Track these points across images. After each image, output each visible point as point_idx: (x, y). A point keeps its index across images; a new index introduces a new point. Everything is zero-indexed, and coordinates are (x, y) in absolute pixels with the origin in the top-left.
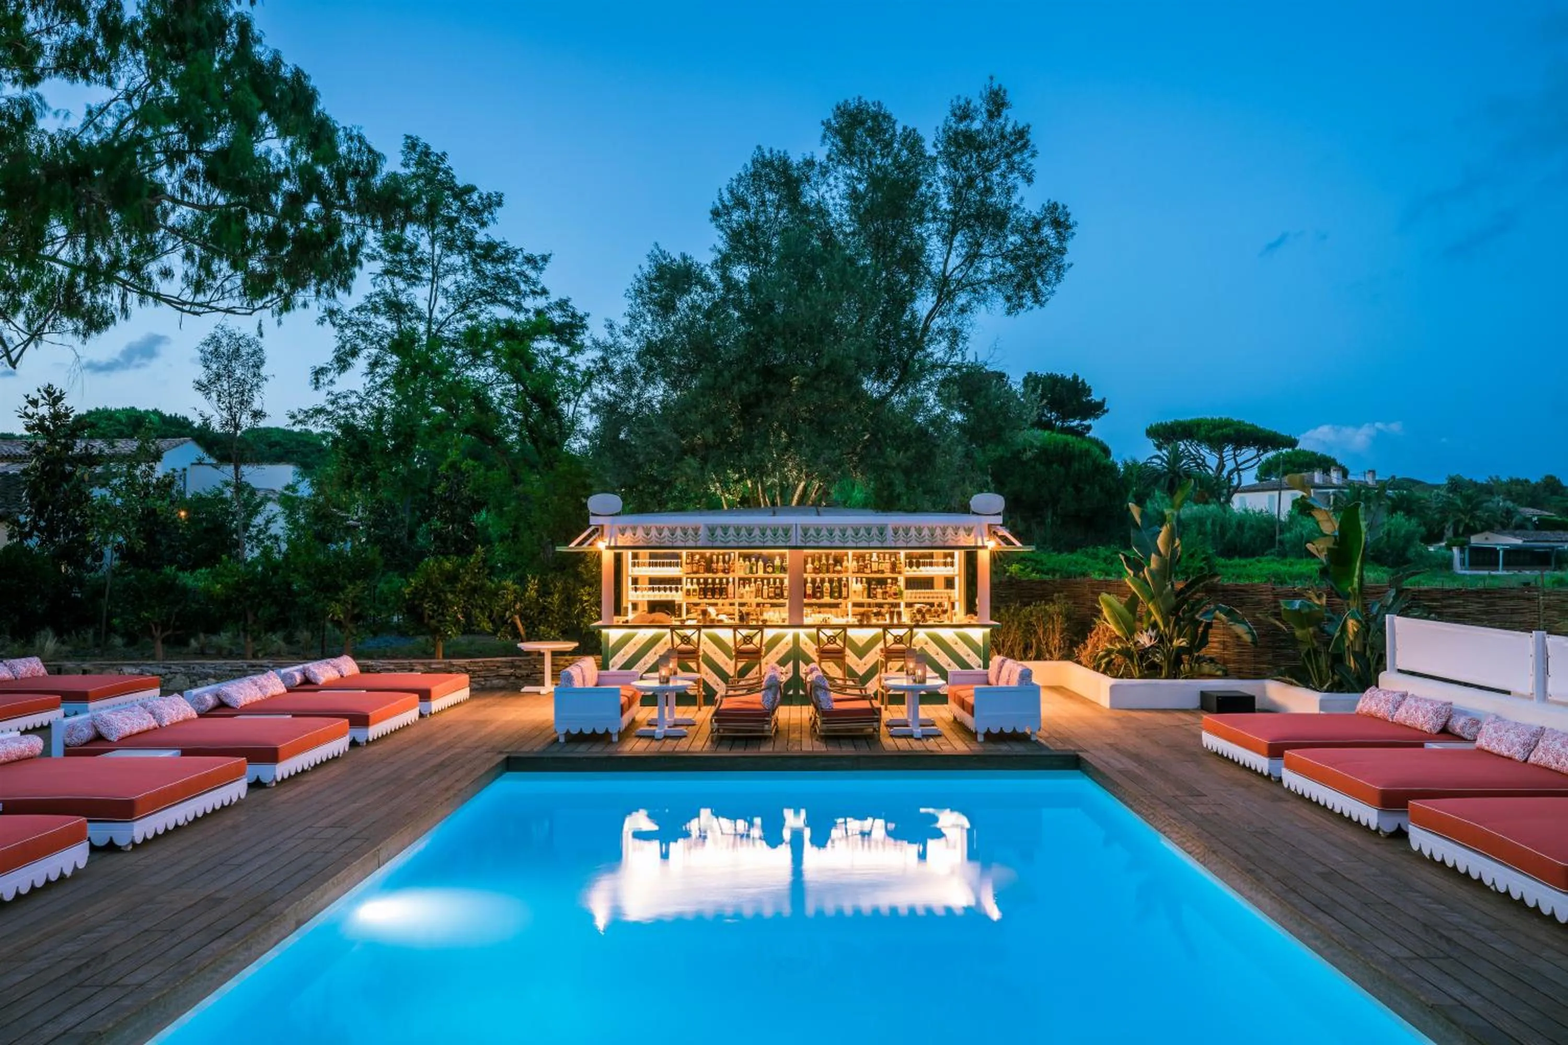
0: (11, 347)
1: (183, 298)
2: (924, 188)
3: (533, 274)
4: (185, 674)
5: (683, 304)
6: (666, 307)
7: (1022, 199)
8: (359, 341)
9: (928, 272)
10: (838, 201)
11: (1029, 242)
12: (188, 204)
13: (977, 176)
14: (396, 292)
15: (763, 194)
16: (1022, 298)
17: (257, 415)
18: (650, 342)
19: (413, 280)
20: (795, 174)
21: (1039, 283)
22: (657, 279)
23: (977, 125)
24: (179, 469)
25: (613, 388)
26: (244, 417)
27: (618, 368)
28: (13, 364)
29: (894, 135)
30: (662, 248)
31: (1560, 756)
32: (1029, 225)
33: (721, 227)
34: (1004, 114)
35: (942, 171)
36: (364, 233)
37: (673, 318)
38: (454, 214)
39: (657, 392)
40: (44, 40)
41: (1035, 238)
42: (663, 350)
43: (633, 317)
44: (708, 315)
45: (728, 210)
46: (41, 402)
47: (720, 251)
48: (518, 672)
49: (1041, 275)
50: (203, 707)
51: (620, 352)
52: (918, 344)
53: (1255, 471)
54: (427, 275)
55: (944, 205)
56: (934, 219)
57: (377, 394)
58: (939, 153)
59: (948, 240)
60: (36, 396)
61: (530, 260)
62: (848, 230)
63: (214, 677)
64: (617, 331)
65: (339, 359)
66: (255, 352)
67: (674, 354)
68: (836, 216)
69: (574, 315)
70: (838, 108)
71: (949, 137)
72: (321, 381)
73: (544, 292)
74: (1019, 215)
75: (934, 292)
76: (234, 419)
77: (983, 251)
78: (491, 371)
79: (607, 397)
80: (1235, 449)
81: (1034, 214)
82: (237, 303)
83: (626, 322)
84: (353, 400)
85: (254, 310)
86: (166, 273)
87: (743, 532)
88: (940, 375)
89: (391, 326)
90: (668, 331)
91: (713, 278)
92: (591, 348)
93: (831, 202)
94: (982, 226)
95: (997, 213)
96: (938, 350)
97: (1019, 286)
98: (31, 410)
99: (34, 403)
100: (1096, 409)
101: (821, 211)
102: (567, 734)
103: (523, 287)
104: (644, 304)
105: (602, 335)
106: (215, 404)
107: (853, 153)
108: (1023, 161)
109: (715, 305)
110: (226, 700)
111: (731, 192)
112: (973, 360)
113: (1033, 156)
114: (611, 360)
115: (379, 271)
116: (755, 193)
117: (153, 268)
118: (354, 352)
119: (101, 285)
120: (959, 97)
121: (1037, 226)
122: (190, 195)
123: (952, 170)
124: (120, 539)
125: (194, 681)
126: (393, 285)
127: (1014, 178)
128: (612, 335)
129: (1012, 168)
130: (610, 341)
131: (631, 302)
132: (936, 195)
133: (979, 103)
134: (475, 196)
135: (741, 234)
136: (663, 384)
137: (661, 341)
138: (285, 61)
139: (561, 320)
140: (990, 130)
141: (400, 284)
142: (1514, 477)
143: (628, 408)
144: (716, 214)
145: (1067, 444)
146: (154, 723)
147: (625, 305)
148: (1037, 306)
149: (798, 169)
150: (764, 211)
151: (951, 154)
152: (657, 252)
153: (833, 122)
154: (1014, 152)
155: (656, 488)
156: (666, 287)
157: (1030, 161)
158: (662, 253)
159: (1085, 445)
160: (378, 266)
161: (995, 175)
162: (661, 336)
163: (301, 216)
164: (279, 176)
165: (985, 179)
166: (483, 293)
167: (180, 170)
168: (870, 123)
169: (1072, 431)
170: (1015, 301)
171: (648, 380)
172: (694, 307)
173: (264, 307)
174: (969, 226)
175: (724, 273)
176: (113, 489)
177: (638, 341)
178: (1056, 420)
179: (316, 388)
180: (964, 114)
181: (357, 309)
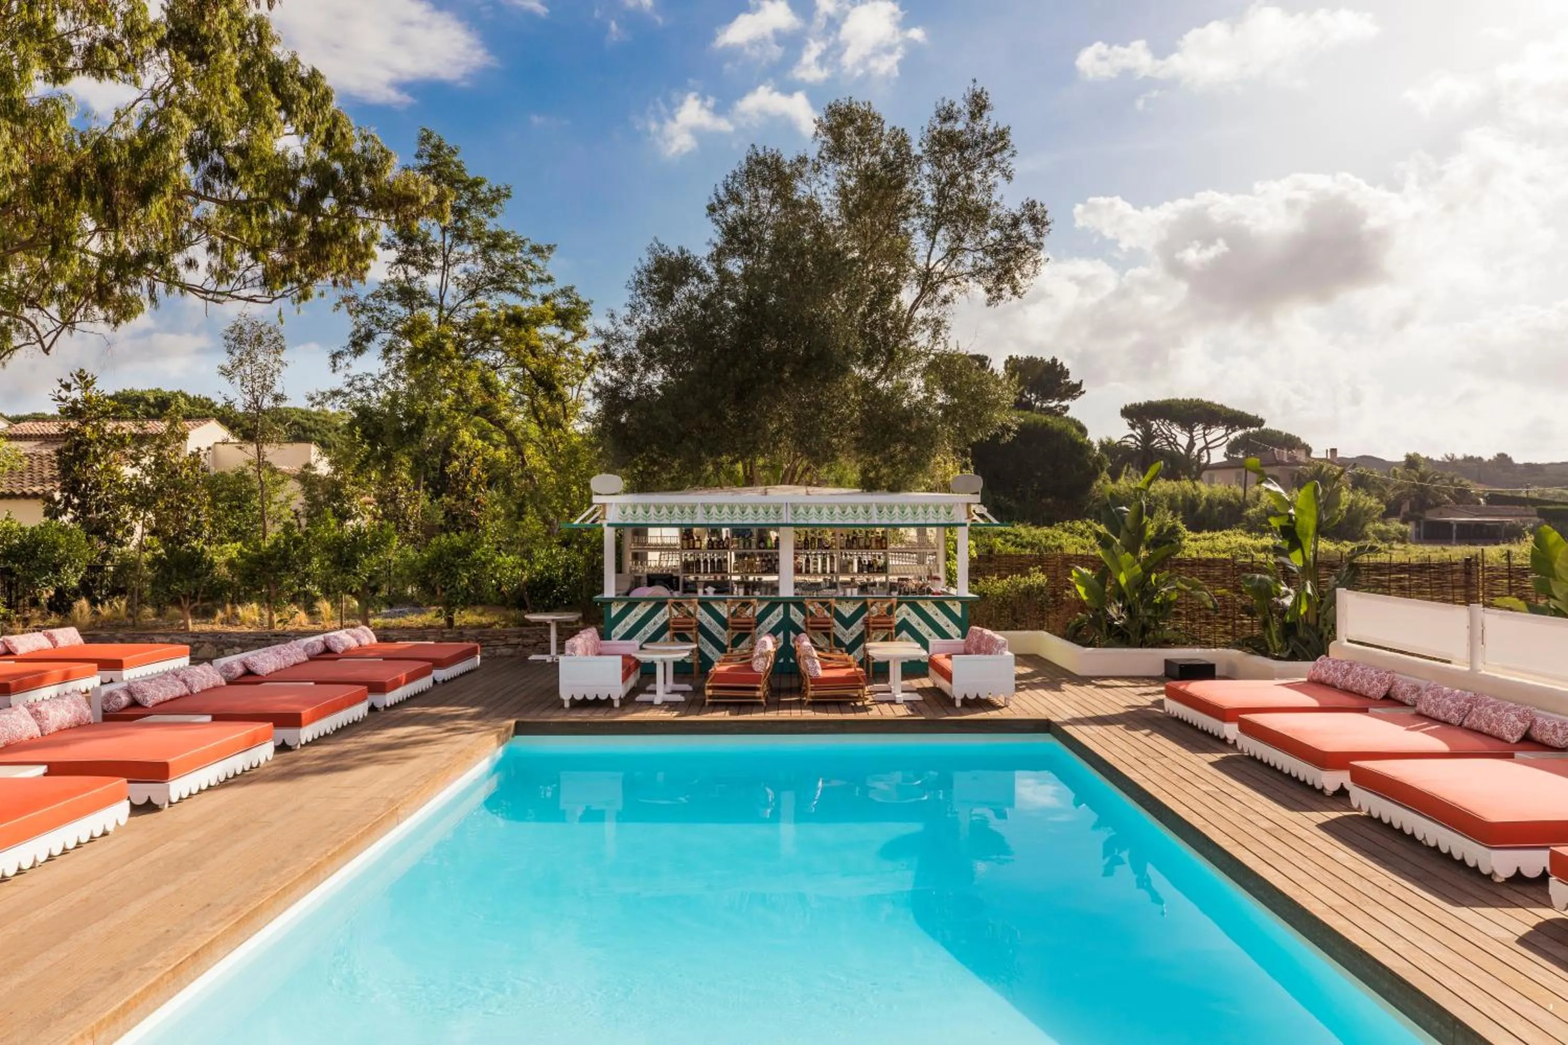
0: (43, 333)
1: (206, 287)
2: (910, 186)
3: (538, 262)
4: (212, 643)
5: (680, 295)
6: (665, 297)
7: (1002, 197)
8: (373, 327)
9: (913, 265)
10: (829, 196)
11: (1008, 238)
12: (210, 199)
13: (959, 174)
14: (409, 280)
15: (756, 190)
16: (1001, 290)
17: (277, 398)
18: (649, 331)
19: (426, 268)
20: (788, 171)
21: (1018, 276)
22: (656, 271)
23: (960, 126)
24: (204, 448)
25: (614, 374)
26: (265, 401)
27: (619, 356)
28: (46, 351)
29: (881, 134)
30: (661, 241)
31: (1491, 720)
32: (1009, 221)
33: (717, 222)
34: (985, 116)
35: (927, 169)
36: (377, 226)
37: (671, 308)
38: (464, 205)
39: (656, 378)
40: (73, 41)
41: (1014, 233)
42: (661, 338)
43: (633, 307)
44: (705, 305)
45: (723, 205)
46: (74, 386)
47: (715, 245)
48: (526, 641)
49: (1019, 268)
50: (231, 675)
51: (621, 341)
52: (903, 333)
53: (1224, 449)
54: (438, 263)
55: (929, 202)
56: (919, 214)
57: (391, 376)
58: (924, 151)
59: (931, 235)
60: (69, 380)
61: (536, 250)
62: (837, 224)
63: (239, 645)
64: (618, 320)
65: (354, 344)
66: (276, 339)
67: (672, 342)
68: (826, 211)
69: (578, 302)
70: (830, 107)
71: (934, 137)
72: (338, 364)
73: (550, 279)
74: (999, 212)
75: (918, 284)
76: (257, 402)
77: (964, 245)
78: (499, 355)
79: (609, 383)
80: (1204, 429)
81: (1013, 211)
82: (257, 292)
83: (627, 311)
84: (369, 382)
85: (274, 299)
86: (191, 264)
87: (737, 510)
88: (923, 363)
89: (403, 312)
90: (667, 321)
91: (710, 271)
92: (594, 337)
93: (822, 198)
94: (964, 221)
95: (979, 209)
96: (922, 339)
97: (999, 279)
98: (64, 394)
99: (67, 387)
100: (1074, 391)
101: (813, 206)
102: (572, 700)
103: (530, 275)
104: (644, 295)
105: (605, 324)
106: (239, 388)
107: (843, 152)
108: (1003, 160)
109: (712, 296)
110: (253, 669)
111: (727, 189)
112: (955, 348)
113: (1013, 155)
114: (613, 347)
115: (393, 260)
116: (749, 189)
117: (178, 260)
118: (369, 336)
119: (130, 276)
120: (943, 99)
121: (1016, 223)
122: (213, 191)
123: (936, 168)
124: (150, 515)
125: (222, 650)
126: (406, 272)
127: (995, 177)
128: (613, 323)
129: (992, 165)
130: (612, 330)
131: (632, 293)
132: (920, 193)
133: (962, 106)
134: (484, 188)
135: (735, 229)
136: (662, 371)
137: (660, 330)
138: (303, 62)
139: (566, 306)
140: (973, 131)
141: (413, 272)
142: (1469, 455)
143: (628, 393)
144: (712, 209)
145: (1046, 424)
146: (185, 690)
147: (625, 296)
148: (1015, 298)
149: (791, 165)
150: (757, 206)
151: (935, 152)
152: (656, 246)
153: (824, 120)
154: (995, 151)
155: (656, 469)
156: (665, 279)
157: (1011, 160)
158: (661, 246)
159: (1063, 425)
160: (393, 255)
161: (976, 176)
162: (660, 325)
163: (318, 211)
164: (296, 173)
165: (968, 177)
166: (492, 281)
167: (203, 166)
168: (859, 123)
169: (1050, 411)
170: (994, 293)
171: (648, 367)
172: (691, 298)
173: (282, 296)
174: (951, 221)
175: (719, 266)
176: (144, 469)
177: (639, 330)
178: (1036, 400)
179: (334, 371)
180: (948, 116)
181: (372, 295)
